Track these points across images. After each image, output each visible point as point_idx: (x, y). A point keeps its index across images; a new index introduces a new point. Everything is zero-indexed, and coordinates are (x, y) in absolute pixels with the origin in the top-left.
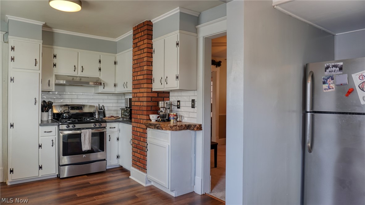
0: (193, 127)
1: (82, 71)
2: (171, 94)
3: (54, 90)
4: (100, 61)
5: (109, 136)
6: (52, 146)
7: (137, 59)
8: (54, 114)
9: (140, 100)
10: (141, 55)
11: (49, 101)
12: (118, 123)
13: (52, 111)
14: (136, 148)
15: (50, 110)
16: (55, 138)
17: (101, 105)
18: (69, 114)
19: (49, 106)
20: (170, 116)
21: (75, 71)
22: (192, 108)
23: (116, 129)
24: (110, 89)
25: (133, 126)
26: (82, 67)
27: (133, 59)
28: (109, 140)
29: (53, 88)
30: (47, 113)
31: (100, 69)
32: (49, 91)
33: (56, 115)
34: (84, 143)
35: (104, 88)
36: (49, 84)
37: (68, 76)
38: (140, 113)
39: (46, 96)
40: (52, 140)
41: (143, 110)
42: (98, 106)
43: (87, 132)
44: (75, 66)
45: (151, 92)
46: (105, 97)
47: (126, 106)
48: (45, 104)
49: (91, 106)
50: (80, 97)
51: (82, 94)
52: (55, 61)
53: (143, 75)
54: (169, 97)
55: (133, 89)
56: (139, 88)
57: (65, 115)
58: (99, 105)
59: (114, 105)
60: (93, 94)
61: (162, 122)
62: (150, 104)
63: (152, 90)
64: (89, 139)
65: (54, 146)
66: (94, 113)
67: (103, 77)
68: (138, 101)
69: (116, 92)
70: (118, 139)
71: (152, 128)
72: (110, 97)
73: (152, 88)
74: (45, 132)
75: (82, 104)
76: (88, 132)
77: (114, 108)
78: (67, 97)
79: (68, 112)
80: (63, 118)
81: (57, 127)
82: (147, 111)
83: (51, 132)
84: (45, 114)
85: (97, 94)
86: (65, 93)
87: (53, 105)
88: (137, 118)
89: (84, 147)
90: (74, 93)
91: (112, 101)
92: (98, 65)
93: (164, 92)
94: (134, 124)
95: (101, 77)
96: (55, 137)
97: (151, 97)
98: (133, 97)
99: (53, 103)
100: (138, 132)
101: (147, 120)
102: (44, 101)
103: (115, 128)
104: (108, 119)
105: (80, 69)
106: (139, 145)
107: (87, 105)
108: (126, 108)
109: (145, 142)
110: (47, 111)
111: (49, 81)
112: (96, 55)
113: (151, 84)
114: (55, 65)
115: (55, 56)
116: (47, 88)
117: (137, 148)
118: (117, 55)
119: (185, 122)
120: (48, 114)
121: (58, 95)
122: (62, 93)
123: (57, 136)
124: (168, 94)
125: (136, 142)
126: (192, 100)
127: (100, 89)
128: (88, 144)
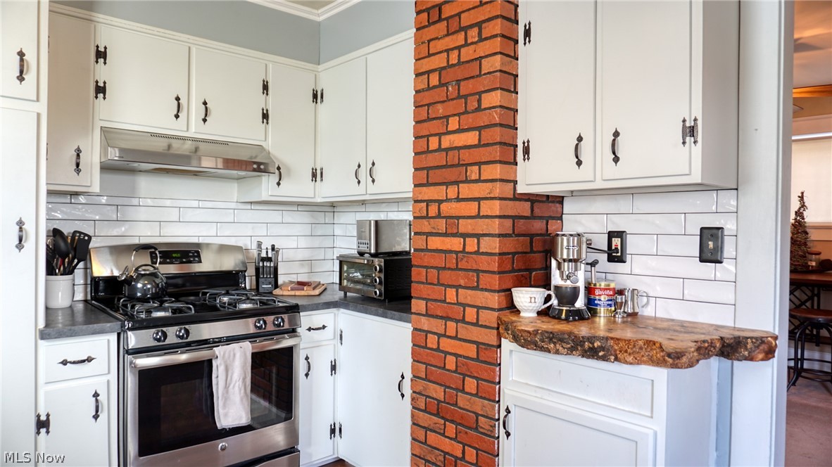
0: (749, 346)
1: (205, 120)
2: (568, 207)
3: (96, 188)
4: (265, 87)
5: (307, 358)
6: (96, 417)
7: (444, 68)
8: (96, 282)
9: (462, 230)
10: (463, 50)
11: (75, 232)
12: (334, 310)
13: (88, 269)
14: (437, 415)
15: (81, 265)
16: (108, 381)
17: (267, 244)
18: (158, 281)
19: (75, 249)
20: (597, 292)
21: (177, 116)
22: (702, 260)
23: (328, 333)
24: (297, 188)
25: (415, 329)
26: (205, 103)
27: (415, 70)
28: (307, 375)
29: (93, 179)
30: (70, 277)
31: (265, 116)
32: (77, 194)
33: (102, 284)
34: (226, 399)
35: (279, 184)
36: (78, 165)
37: (153, 135)
38: (462, 282)
39: (62, 212)
40: (96, 395)
41: (477, 271)
42: (254, 246)
43: (234, 355)
44: (178, 99)
45: (512, 197)
46: (274, 215)
47: (364, 248)
48: (62, 245)
49: (223, 248)
50: (190, 215)
51: (195, 204)
52: (102, 73)
53: (479, 129)
54: (561, 218)
55: (416, 186)
56: (457, 183)
57: (140, 285)
58: (259, 244)
59: (303, 243)
60: (233, 205)
61: (574, 320)
62: (511, 245)
63: (515, 189)
64: (244, 379)
65: (103, 416)
66: (238, 272)
67: (274, 143)
68: (446, 235)
69: (319, 200)
70: (334, 368)
71: (557, 352)
72: (290, 217)
73: (515, 182)
74: (64, 363)
75: (195, 240)
76: (238, 355)
77: (301, 255)
78: (142, 214)
79: (154, 275)
80: (133, 299)
81: (114, 337)
82: (500, 273)
83: (89, 360)
84: (62, 282)
85: (248, 206)
86: (135, 201)
87: (91, 245)
88: (444, 301)
89: (226, 415)
90: (168, 203)
91: (297, 230)
92: (259, 101)
93: (548, 196)
94: (425, 323)
95: (270, 145)
96: (105, 379)
97: (514, 218)
98: (415, 217)
99: (90, 238)
100: (446, 353)
101: (500, 310)
102: (56, 233)
103: (324, 327)
104: (293, 293)
105: (196, 111)
106: (456, 405)
107: (208, 245)
108: (361, 254)
109: (494, 401)
110: (69, 271)
111: (78, 153)
112: (254, 63)
113: (514, 167)
114: (101, 90)
115: (101, 55)
116: (69, 180)
117: (442, 418)
118: (321, 67)
119: (655, 318)
120: (74, 280)
121: (109, 208)
122: (125, 201)
123: (113, 377)
124: (558, 205)
125: (437, 392)
126: (702, 229)
127: (266, 187)
128: (242, 400)
